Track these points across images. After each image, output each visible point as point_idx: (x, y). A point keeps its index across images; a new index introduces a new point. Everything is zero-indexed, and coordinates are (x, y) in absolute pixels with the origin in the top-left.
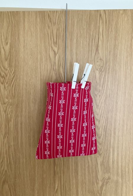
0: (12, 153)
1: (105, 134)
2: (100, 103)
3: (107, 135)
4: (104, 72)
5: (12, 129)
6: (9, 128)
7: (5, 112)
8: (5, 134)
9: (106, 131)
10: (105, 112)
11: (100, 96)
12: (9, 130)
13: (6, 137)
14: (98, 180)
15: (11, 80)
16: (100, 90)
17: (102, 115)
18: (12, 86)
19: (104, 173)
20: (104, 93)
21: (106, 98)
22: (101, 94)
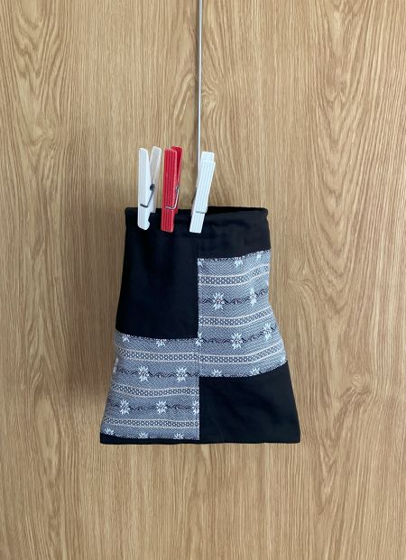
0: (58, 304)
1: (358, 243)
2: (345, 130)
3: (365, 245)
4: (362, 16)
5: (57, 227)
6: (48, 223)
7: (35, 169)
8: (38, 242)
9: (360, 231)
10: (358, 162)
11: (343, 106)
12: (48, 230)
13: (41, 253)
14: (328, 394)
15: (51, 60)
16: (344, 83)
17: (348, 176)
18: (55, 84)
19: (350, 373)
20: (359, 94)
21: (366, 112)
22: (347, 99)
